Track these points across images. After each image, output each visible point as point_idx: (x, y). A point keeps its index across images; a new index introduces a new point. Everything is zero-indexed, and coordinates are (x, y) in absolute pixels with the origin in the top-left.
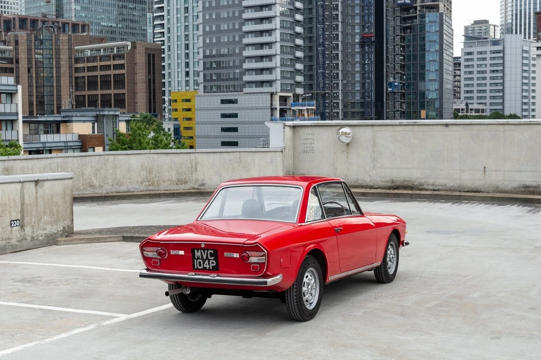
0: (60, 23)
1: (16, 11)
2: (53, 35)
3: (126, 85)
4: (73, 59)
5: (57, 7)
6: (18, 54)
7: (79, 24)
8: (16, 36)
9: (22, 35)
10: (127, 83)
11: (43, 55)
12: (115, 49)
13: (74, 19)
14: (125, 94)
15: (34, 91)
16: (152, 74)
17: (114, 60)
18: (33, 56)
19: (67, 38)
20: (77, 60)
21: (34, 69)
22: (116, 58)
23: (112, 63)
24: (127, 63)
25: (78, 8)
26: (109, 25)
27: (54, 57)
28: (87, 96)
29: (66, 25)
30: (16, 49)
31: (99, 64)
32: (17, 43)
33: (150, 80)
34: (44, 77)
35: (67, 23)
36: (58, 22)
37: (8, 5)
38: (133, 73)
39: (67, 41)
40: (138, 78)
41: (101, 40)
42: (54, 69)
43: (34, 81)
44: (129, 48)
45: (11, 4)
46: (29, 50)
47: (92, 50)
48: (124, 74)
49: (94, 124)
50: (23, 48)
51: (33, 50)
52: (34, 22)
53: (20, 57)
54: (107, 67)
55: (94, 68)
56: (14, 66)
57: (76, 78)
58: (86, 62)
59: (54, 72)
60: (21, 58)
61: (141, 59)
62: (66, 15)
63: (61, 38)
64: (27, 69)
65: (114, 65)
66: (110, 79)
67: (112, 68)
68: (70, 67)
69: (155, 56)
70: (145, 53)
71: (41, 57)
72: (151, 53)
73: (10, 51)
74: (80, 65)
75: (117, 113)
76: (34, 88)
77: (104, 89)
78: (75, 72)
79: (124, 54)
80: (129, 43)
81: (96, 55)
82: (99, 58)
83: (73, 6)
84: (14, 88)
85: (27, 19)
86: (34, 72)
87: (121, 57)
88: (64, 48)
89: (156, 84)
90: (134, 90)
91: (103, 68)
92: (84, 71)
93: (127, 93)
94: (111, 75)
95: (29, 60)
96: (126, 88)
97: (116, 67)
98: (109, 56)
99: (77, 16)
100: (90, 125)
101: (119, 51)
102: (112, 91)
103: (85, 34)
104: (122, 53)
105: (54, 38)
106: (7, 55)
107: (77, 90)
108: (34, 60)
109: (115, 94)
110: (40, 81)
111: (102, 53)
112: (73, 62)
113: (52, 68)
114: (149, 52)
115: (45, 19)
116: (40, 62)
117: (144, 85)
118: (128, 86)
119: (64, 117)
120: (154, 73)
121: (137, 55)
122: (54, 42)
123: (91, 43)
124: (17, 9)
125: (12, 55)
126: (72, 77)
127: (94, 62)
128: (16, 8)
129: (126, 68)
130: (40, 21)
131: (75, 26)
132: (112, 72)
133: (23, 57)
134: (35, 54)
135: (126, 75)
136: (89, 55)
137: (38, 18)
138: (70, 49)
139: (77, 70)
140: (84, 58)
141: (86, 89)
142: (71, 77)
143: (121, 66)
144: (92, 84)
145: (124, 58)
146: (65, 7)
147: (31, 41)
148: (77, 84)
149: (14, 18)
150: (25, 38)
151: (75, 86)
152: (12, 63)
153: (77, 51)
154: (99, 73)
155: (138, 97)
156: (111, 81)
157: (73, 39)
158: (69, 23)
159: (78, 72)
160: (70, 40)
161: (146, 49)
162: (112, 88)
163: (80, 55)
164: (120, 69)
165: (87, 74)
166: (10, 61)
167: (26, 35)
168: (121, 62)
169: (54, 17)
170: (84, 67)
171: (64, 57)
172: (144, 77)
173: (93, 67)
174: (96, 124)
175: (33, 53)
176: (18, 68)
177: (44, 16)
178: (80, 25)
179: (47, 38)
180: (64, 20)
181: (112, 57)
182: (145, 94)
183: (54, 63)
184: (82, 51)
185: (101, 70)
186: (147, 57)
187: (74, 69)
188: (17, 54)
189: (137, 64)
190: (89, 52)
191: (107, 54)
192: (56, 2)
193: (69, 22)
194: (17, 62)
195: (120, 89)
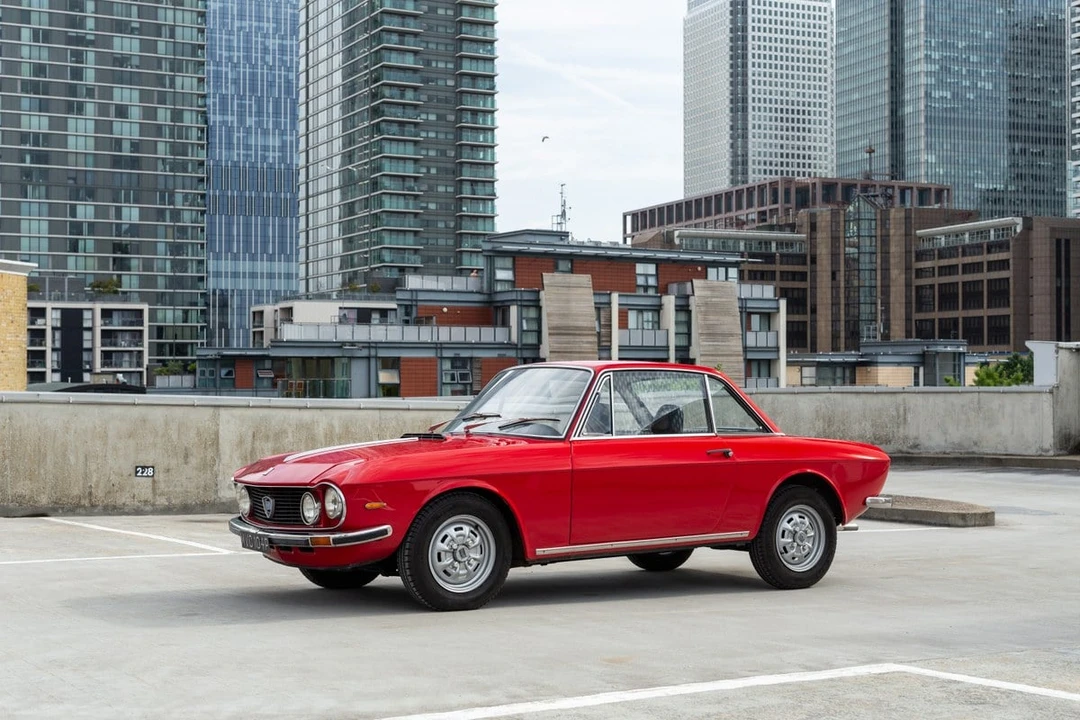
0: (896, 188)
1: (818, 171)
2: (879, 211)
3: (1011, 299)
4: (913, 255)
5: (892, 159)
6: (815, 247)
7: (930, 189)
8: (813, 216)
9: (823, 212)
10: (1014, 297)
11: (858, 248)
12: (992, 232)
13: (924, 181)
14: (1009, 316)
15: (842, 312)
16: (1063, 279)
17: (989, 252)
18: (842, 250)
19: (903, 214)
20: (920, 256)
21: (842, 273)
22: (993, 250)
23: (985, 258)
24: (1014, 258)
25: (932, 159)
26: (991, 187)
27: (879, 250)
28: (937, 322)
29: (908, 192)
30: (812, 238)
31: (960, 261)
32: (813, 227)
33: (1059, 290)
34: (859, 287)
35: (908, 188)
36: (893, 187)
37: (810, 161)
38: (1025, 277)
39: (904, 221)
40: (1035, 285)
41: (967, 216)
42: (879, 272)
43: (842, 296)
44: (1018, 230)
45: (815, 159)
46: (835, 239)
47: (947, 235)
48: (1008, 279)
49: (917, 369)
50: (823, 237)
51: (842, 240)
52: (848, 188)
53: (818, 252)
54: (976, 267)
55: (950, 270)
56: (807, 268)
57: (917, 287)
58: (936, 257)
59: (879, 277)
60: (820, 254)
61: (1042, 250)
62: (909, 173)
63: (892, 216)
64: (830, 274)
65: (989, 263)
66: (980, 289)
67: (985, 267)
68: (908, 268)
69: (1071, 242)
70: (1051, 238)
71: (856, 250)
72: (1063, 237)
73: (802, 242)
74: (927, 264)
75: (961, 349)
76: (842, 307)
77: (970, 308)
78: (917, 277)
79: (1008, 243)
80: (1019, 220)
81: (955, 244)
82: (960, 250)
83: (923, 157)
84: (772, 305)
85: (837, 184)
86: (842, 279)
87: (1001, 246)
88: (896, 233)
89: (1072, 297)
90: (1028, 310)
91: (967, 268)
92: (934, 275)
93: (1014, 314)
94: (982, 281)
95: (835, 256)
96: (1011, 304)
97: (993, 266)
98: (980, 246)
99: (929, 173)
100: (911, 370)
101: (999, 236)
102: (985, 312)
103: (937, 206)
104: (1005, 238)
105: (879, 217)
106: (796, 250)
107: (919, 310)
108: (842, 257)
109: (989, 317)
110: (852, 294)
111: (967, 241)
112: (913, 259)
113: (875, 270)
114: (1058, 236)
115: (868, 182)
116: (854, 260)
117: (1048, 298)
118: (1014, 302)
119: (862, 356)
120: (1068, 275)
121: (1034, 241)
122: (879, 223)
123: (948, 222)
124: (826, 168)
125: (806, 249)
126: (911, 286)
127: (950, 257)
128: (824, 166)
129: (1011, 268)
130: (859, 186)
131: (923, 192)
132: (985, 276)
133: (823, 251)
134: (845, 246)
135: (1011, 281)
136: (943, 244)
137: (855, 182)
138: (908, 234)
139: (920, 273)
140: (933, 250)
141: (936, 309)
142: (908, 285)
143: (1003, 265)
144: (948, 297)
145: (1008, 248)
146: (908, 159)
147: (839, 223)
148: (919, 299)
149: (814, 185)
150: (829, 218)
151: (916, 303)
152: (805, 264)
153: (920, 238)
154: (959, 278)
155: (1035, 322)
156: (983, 292)
157: (913, 216)
158: (911, 188)
159: (921, 278)
160: (908, 218)
161: (1053, 230)
162: (985, 305)
163: (927, 246)
164: (1000, 270)
165: (938, 280)
166: (800, 259)
167: (829, 212)
168: (1002, 256)
169: (887, 178)
170: (934, 268)
171: (896, 249)
172: (1048, 284)
173: (950, 267)
174: (921, 370)
175: (842, 245)
176: (814, 272)
177: (868, 176)
178: (933, 190)
179: (868, 216)
180: (902, 183)
181: (985, 247)
182: (1049, 317)
183: (879, 261)
184: (931, 238)
185: (964, 272)
186: (1054, 246)
187: (914, 271)
188: (813, 246)
189: (1035, 260)
190: (943, 239)
191: (975, 242)
192: (892, 151)
193: (911, 185)
194: (814, 261)
195: (1000, 306)
